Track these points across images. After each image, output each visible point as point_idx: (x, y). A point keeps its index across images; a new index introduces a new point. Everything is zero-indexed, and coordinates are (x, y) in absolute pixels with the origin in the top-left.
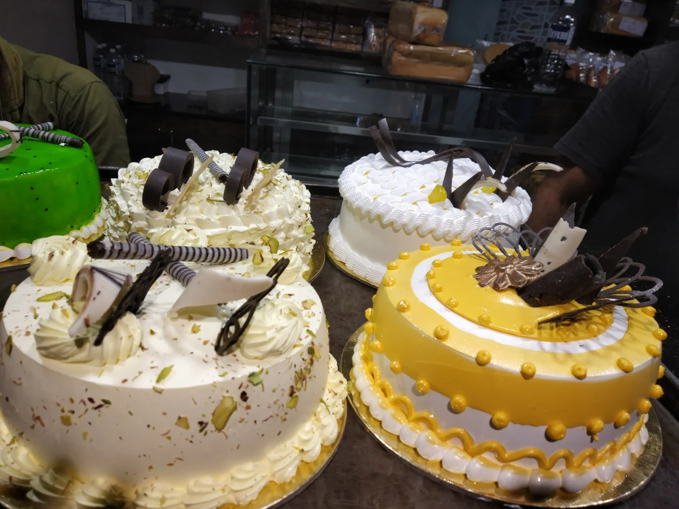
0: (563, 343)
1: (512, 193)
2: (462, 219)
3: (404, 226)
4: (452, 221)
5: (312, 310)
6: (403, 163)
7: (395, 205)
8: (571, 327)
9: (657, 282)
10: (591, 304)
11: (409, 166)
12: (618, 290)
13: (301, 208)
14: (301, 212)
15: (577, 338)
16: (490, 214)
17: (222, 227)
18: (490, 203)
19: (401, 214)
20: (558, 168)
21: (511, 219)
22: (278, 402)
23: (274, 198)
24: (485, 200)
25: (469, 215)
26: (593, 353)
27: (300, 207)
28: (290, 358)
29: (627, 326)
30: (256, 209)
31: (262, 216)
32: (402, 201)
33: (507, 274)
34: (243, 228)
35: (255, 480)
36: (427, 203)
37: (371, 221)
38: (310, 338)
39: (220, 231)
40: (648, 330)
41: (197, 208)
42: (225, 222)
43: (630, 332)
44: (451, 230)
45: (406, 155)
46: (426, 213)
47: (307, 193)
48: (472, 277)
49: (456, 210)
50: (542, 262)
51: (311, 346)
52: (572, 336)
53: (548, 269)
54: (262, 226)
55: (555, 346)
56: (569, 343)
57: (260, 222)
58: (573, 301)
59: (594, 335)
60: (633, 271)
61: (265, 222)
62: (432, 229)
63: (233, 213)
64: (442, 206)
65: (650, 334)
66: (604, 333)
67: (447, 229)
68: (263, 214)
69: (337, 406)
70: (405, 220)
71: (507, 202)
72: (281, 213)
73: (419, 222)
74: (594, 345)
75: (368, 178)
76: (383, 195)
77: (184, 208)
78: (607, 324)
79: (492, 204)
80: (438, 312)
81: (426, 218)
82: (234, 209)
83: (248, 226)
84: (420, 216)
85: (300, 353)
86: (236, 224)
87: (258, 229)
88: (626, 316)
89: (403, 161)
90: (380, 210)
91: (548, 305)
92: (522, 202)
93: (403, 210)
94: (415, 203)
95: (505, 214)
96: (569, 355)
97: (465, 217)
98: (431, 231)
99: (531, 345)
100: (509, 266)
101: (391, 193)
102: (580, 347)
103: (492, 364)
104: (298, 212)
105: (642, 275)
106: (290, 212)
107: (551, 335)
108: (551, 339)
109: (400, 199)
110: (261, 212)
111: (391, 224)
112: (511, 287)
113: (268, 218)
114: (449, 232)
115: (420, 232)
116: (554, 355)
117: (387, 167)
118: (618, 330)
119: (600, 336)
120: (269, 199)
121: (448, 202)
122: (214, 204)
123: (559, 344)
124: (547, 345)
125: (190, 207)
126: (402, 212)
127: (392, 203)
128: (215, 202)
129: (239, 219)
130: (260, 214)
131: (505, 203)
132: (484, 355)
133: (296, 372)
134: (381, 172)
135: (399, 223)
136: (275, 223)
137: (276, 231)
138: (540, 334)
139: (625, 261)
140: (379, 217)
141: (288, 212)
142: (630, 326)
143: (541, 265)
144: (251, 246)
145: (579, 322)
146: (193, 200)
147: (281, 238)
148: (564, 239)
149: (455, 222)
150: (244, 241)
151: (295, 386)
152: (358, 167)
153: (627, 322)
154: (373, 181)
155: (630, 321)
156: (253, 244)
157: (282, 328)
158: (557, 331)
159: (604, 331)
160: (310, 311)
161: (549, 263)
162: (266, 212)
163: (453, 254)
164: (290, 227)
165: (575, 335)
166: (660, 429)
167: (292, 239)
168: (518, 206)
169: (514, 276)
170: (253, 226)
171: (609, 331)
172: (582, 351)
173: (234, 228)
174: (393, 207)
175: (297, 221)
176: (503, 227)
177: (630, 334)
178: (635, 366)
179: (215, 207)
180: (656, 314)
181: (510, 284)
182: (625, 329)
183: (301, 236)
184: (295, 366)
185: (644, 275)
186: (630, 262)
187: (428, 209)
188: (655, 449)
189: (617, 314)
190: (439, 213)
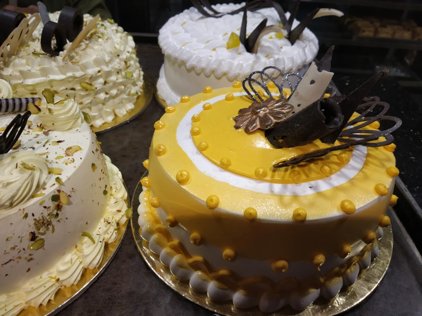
0: (294, 185)
1: (300, 37)
2: (251, 62)
3: (203, 70)
4: (242, 64)
5: (73, 157)
6: (217, 15)
7: (196, 52)
8: (306, 169)
9: (397, 122)
10: (333, 143)
11: (220, 17)
12: (361, 129)
13: (121, 57)
14: (121, 60)
15: (308, 178)
16: (276, 57)
17: (43, 76)
18: (280, 46)
19: (200, 60)
20: (339, 14)
21: (295, 61)
22: (17, 248)
23: (94, 49)
24: (275, 44)
25: (258, 58)
26: (320, 194)
27: (118, 56)
28: (24, 209)
29: (362, 163)
30: (74, 59)
31: (78, 65)
32: (205, 48)
33: (259, 117)
34: (62, 77)
35: (6, 310)
36: (225, 49)
37: (180, 66)
38: (57, 186)
39: (40, 80)
40: (383, 166)
41: (24, 61)
42: (45, 72)
43: (364, 170)
44: (240, 72)
45: (220, 8)
46: (220, 58)
47: (131, 43)
48: (232, 119)
49: (248, 55)
50: (293, 105)
51: (57, 193)
52: (303, 177)
53: (297, 110)
54: (79, 74)
55: (285, 188)
56: (299, 184)
57: (77, 71)
58: (318, 140)
59: (325, 176)
60: (378, 109)
61: (82, 70)
62: (225, 72)
63: (53, 64)
64: (237, 51)
65: (384, 171)
66: (338, 173)
67: (237, 71)
68: (80, 63)
69: (108, 234)
70: (203, 65)
71: (295, 46)
72: (97, 62)
73: (214, 66)
74: (323, 186)
75: (183, 28)
76: (188, 43)
77: (12, 61)
78: (342, 163)
79: (281, 48)
80: (189, 155)
81: (220, 63)
82: (55, 61)
83: (65, 74)
84: (215, 61)
85: (39, 202)
86: (54, 73)
87: (74, 77)
88: (366, 152)
89: (216, 12)
90: (184, 57)
91: (289, 147)
92: (308, 45)
93: (201, 56)
94: (214, 50)
95: (290, 56)
96: (295, 197)
97: (253, 60)
98: (225, 74)
99: (263, 187)
100: (263, 109)
101: (197, 41)
102: (309, 188)
103: (220, 208)
104: (117, 60)
105: (385, 115)
106: (107, 61)
107: (283, 178)
108: (283, 181)
109: (203, 46)
110: (78, 62)
111: (193, 69)
112: (259, 129)
113: (84, 67)
114: (239, 74)
115: (216, 74)
116: (281, 197)
117: (202, 18)
118: (354, 168)
119: (333, 176)
120: (89, 51)
121: (242, 47)
122: (40, 57)
123: (290, 186)
124: (277, 187)
125: (17, 61)
126: (201, 58)
127: (195, 50)
128: (41, 56)
129: (57, 69)
130: (77, 64)
131: (293, 46)
132: (212, 200)
133: (35, 220)
134: (194, 23)
135: (198, 67)
136: (91, 71)
137: (93, 78)
138: (273, 176)
139: (373, 100)
140: (183, 63)
141: (105, 61)
142: (366, 164)
143: (292, 107)
144: (72, 92)
145: (316, 162)
146: (22, 53)
147: (100, 83)
148: (312, 82)
149: (244, 65)
150: (64, 88)
151: (36, 232)
152: (178, 19)
153: (365, 159)
154: (186, 31)
155: (368, 158)
156: (73, 89)
157: (8, 184)
158: (290, 172)
159: (338, 170)
160: (71, 158)
161: (299, 105)
162: (84, 61)
163: (226, 97)
164: (109, 74)
165: (307, 176)
166: (392, 244)
167: (111, 84)
168: (304, 49)
169: (264, 120)
170: (70, 74)
171: (344, 170)
172: (310, 192)
173: (52, 77)
174: (195, 54)
175: (116, 69)
176: (271, 70)
177: (363, 172)
178: (357, 207)
179: (38, 59)
180: (395, 149)
181: (259, 127)
182: (360, 166)
183: (120, 80)
184: (33, 215)
185: (386, 114)
186: (378, 101)
187: (224, 54)
188: (383, 264)
189: (357, 152)
190: (233, 58)
